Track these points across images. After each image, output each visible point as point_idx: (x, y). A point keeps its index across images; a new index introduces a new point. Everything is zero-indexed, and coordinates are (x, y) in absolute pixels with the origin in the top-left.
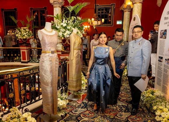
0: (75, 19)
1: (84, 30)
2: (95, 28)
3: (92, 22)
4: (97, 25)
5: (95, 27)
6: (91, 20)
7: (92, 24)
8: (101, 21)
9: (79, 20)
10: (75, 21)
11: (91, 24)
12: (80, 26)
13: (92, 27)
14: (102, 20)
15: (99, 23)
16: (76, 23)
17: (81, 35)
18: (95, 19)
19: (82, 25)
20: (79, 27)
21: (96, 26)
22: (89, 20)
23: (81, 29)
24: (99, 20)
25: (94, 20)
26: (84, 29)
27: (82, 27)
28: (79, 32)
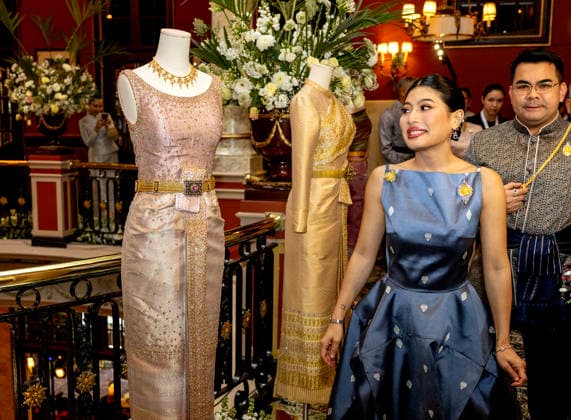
0: (324, 7)
1: (374, 68)
2: (445, 57)
3: (422, 23)
4: (454, 38)
5: (440, 53)
6: (419, 9)
7: (424, 31)
8: (480, 16)
9: (348, 15)
10: (323, 21)
11: (417, 33)
12: (349, 48)
13: (423, 49)
14: (480, 10)
15: (468, 25)
16: (330, 28)
17: (354, 98)
18: (444, 7)
19: (360, 39)
20: (347, 54)
21: (447, 43)
22: (409, 9)
23: (353, 61)
24: (464, 12)
25: (439, 12)
26: (373, 61)
27: (364, 52)
28: (346, 80)
